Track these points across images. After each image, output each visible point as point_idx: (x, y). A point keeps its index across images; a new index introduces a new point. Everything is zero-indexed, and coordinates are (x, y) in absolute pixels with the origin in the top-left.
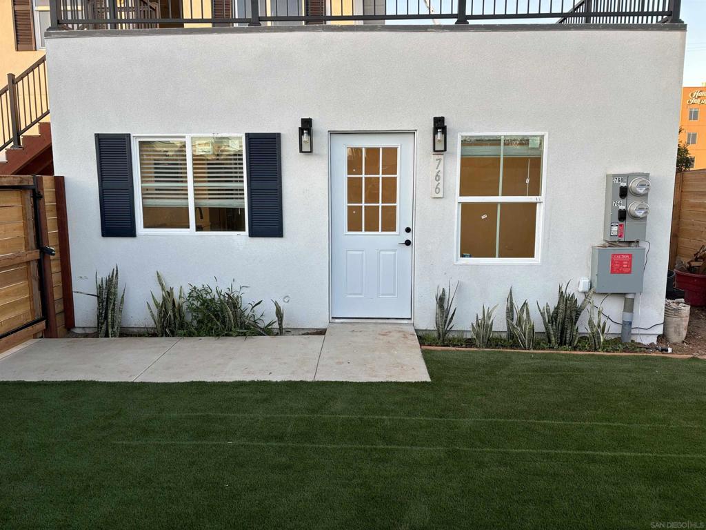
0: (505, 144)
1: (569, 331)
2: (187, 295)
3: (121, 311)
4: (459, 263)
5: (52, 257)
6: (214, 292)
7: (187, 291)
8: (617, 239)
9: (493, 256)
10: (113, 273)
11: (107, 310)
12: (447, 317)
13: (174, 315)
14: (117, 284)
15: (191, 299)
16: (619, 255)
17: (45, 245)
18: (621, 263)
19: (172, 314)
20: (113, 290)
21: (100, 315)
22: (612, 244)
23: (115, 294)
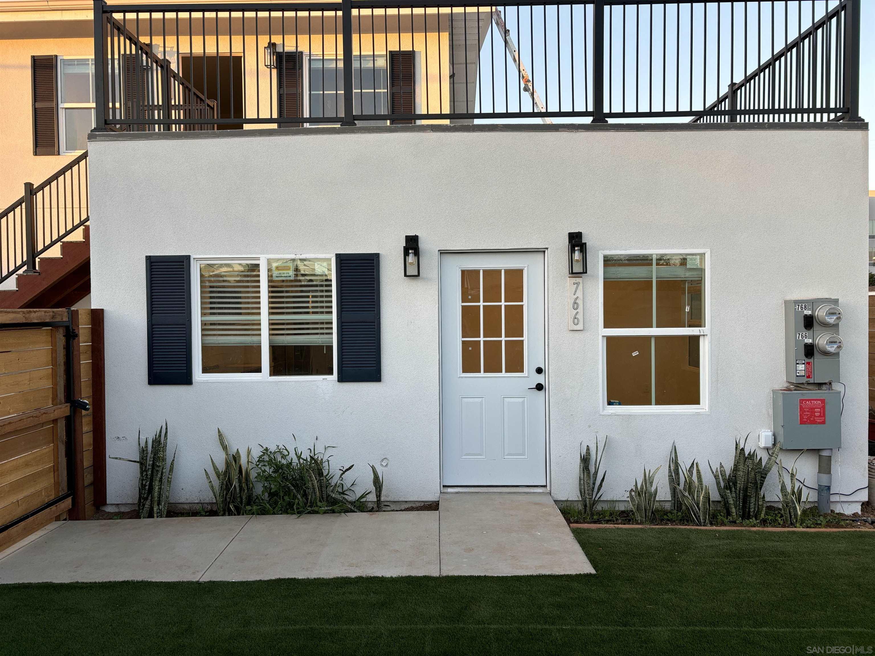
0: (658, 264)
1: (753, 500)
2: (257, 459)
3: (169, 482)
4: (605, 412)
5: (84, 412)
6: (292, 455)
7: (256, 453)
8: (804, 380)
9: (649, 403)
10: (161, 432)
11: (152, 480)
12: (594, 484)
13: (241, 487)
14: (165, 445)
15: (262, 464)
16: (808, 400)
17: (77, 398)
18: (812, 410)
19: (237, 485)
20: (161, 455)
21: (142, 486)
22: (798, 386)
23: (164, 460)
